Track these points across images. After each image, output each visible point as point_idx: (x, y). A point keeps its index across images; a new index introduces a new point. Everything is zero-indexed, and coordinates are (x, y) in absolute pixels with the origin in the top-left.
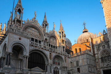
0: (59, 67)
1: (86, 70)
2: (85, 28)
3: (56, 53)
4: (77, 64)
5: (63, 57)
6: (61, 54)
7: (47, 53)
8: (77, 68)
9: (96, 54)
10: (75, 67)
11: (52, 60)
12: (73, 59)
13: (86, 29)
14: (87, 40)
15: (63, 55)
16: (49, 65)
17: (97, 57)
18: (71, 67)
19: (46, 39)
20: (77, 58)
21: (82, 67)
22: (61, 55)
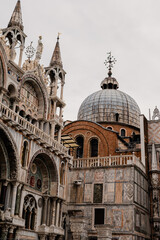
0: (37, 198)
1: (128, 221)
2: (110, 74)
3: (42, 144)
4: (95, 194)
5: (57, 162)
6: (54, 152)
7: (17, 140)
8: (94, 208)
9: (156, 172)
10: (89, 204)
11: (27, 168)
12: (81, 175)
13: (114, 80)
14: (117, 115)
15: (59, 155)
16: (17, 184)
17: (155, 183)
18: (73, 203)
19: (11, 88)
20: (101, 174)
21: (114, 208)
22: (51, 155)
